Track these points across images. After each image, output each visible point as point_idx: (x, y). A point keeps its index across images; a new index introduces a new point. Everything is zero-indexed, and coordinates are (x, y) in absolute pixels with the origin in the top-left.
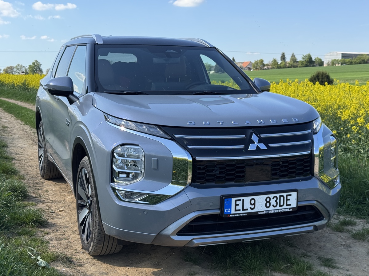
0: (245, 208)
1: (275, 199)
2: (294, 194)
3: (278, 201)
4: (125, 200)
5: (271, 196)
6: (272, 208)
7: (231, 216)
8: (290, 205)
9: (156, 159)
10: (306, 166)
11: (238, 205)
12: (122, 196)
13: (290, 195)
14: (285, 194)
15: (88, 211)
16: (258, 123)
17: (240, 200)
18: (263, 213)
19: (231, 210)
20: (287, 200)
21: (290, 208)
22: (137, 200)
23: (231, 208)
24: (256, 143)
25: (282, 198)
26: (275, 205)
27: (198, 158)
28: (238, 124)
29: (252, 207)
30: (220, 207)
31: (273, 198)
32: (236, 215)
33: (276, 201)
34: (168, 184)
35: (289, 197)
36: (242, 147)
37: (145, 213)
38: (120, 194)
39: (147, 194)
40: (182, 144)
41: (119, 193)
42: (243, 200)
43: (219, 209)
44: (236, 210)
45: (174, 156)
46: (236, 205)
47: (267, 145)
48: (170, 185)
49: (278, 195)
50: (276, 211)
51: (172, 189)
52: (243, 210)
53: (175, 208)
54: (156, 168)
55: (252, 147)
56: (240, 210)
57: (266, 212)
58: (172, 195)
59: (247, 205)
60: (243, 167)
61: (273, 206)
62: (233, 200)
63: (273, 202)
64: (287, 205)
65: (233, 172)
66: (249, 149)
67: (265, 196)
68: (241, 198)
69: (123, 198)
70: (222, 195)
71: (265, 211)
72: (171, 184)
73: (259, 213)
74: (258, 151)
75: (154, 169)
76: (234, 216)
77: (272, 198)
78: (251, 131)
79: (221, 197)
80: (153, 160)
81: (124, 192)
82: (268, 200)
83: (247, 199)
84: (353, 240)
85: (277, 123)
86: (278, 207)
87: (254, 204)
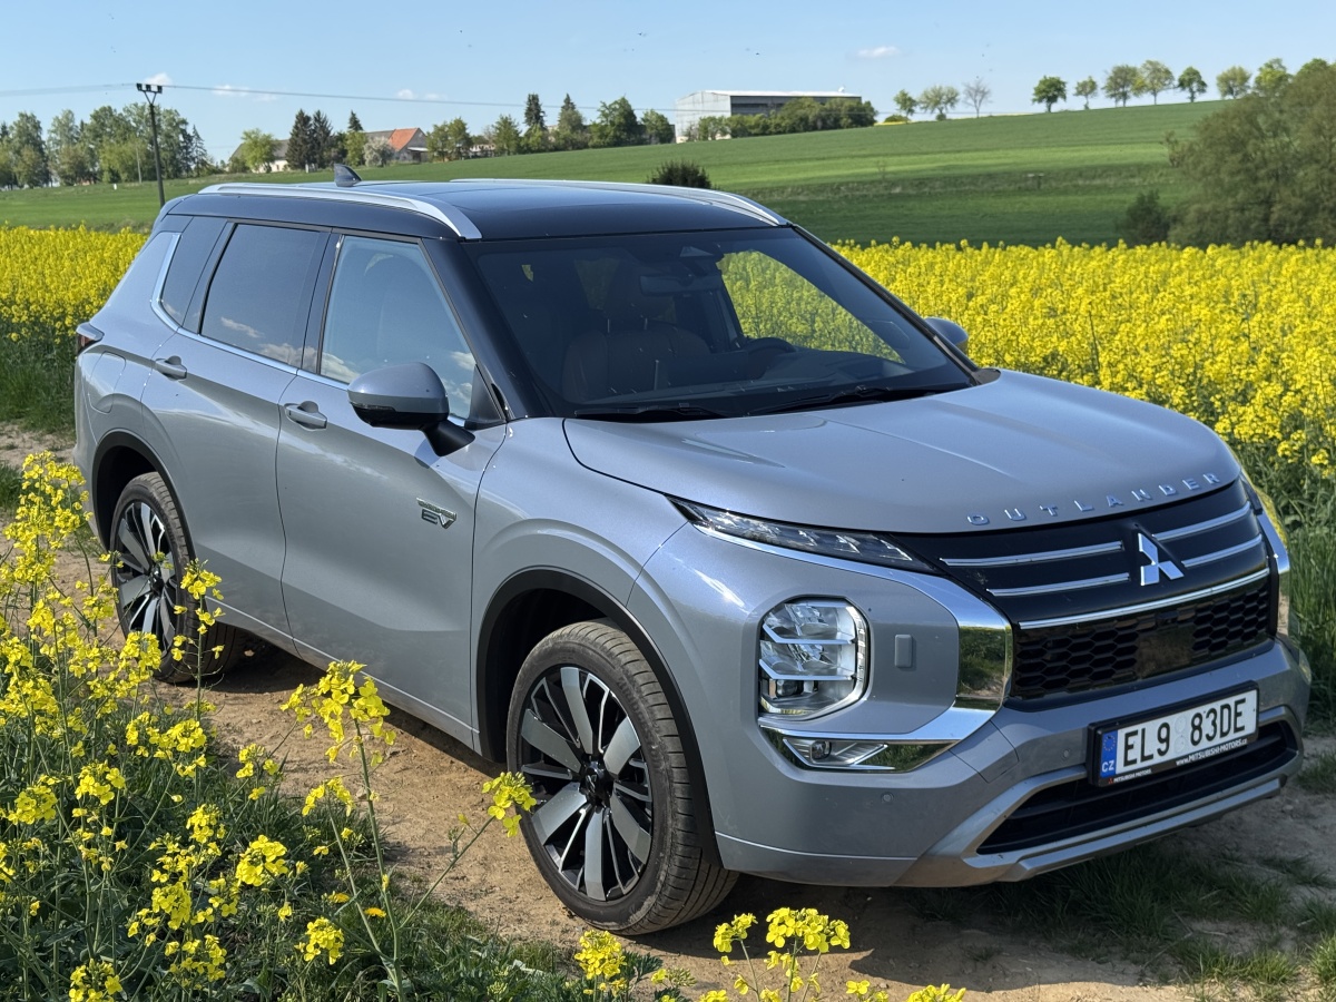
0: (1146, 754)
1: (1212, 716)
2: (1251, 696)
3: (1218, 722)
4: (815, 763)
5: (1203, 709)
6: (1205, 743)
7: (1116, 780)
8: (1242, 728)
9: (908, 636)
10: (1261, 613)
11: (1132, 747)
12: (803, 754)
13: (1243, 701)
14: (1231, 701)
15: (584, 800)
16: (1138, 499)
17: (1135, 733)
18: (1186, 761)
19: (1114, 766)
20: (1238, 714)
21: (1242, 738)
22: (854, 761)
23: (1114, 758)
24: (1153, 563)
25: (1226, 711)
26: (1211, 734)
27: (1024, 625)
28: (1093, 509)
29: (1163, 747)
30: (1087, 758)
31: (1208, 716)
32: (1127, 777)
33: (1214, 723)
34: (944, 708)
35: (1241, 708)
36: (1124, 577)
37: (887, 798)
38: (796, 748)
39: (885, 742)
40: (974, 584)
41: (793, 746)
42: (1143, 731)
43: (1084, 764)
44: (1127, 763)
45: (963, 624)
46: (1128, 747)
47: (1181, 567)
48: (952, 709)
49: (1217, 705)
50: (1216, 751)
51: (959, 721)
52: (1144, 758)
53: (974, 776)
54: (907, 662)
55: (1147, 576)
56: (1134, 762)
57: (1192, 758)
58: (962, 738)
59: (1153, 746)
60: (1133, 637)
61: (1208, 736)
62: (1122, 733)
63: (1207, 728)
64: (1237, 730)
65: (1110, 654)
66: (1143, 584)
67: (1191, 713)
68: (1139, 727)
69: (807, 759)
70: (1092, 724)
71: (1191, 754)
72: (955, 706)
73: (1178, 763)
74: (1165, 586)
75: (901, 667)
76: (1122, 779)
77: (1204, 716)
78: (1132, 525)
79: (1089, 730)
80: (900, 640)
81: (811, 742)
82: (1197, 722)
83: (1152, 727)
84: (1305, 795)
85: (1177, 493)
86: (1218, 740)
87: (1167, 740)
